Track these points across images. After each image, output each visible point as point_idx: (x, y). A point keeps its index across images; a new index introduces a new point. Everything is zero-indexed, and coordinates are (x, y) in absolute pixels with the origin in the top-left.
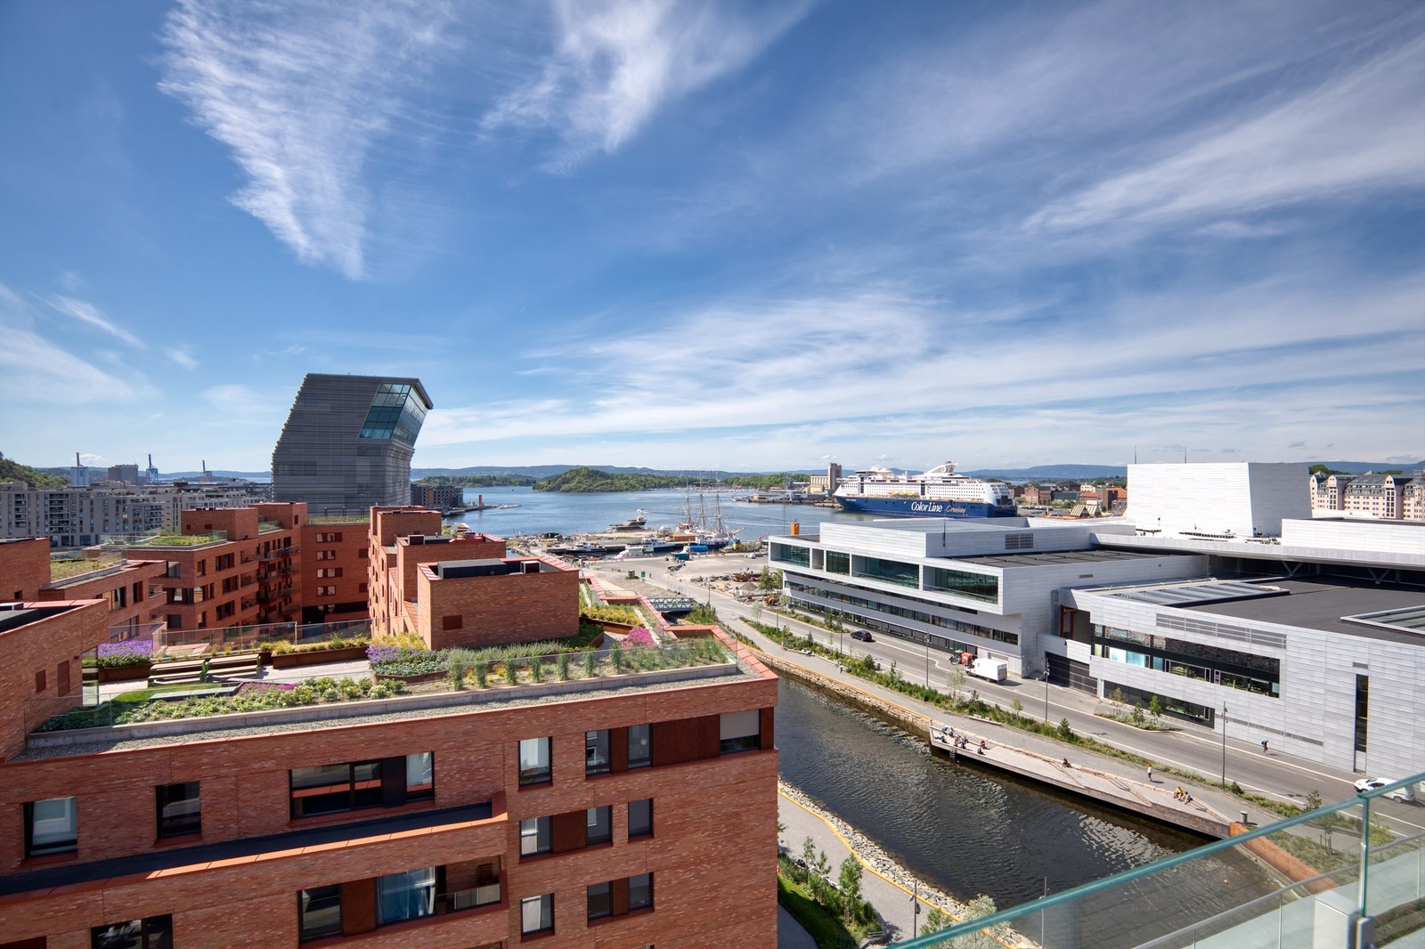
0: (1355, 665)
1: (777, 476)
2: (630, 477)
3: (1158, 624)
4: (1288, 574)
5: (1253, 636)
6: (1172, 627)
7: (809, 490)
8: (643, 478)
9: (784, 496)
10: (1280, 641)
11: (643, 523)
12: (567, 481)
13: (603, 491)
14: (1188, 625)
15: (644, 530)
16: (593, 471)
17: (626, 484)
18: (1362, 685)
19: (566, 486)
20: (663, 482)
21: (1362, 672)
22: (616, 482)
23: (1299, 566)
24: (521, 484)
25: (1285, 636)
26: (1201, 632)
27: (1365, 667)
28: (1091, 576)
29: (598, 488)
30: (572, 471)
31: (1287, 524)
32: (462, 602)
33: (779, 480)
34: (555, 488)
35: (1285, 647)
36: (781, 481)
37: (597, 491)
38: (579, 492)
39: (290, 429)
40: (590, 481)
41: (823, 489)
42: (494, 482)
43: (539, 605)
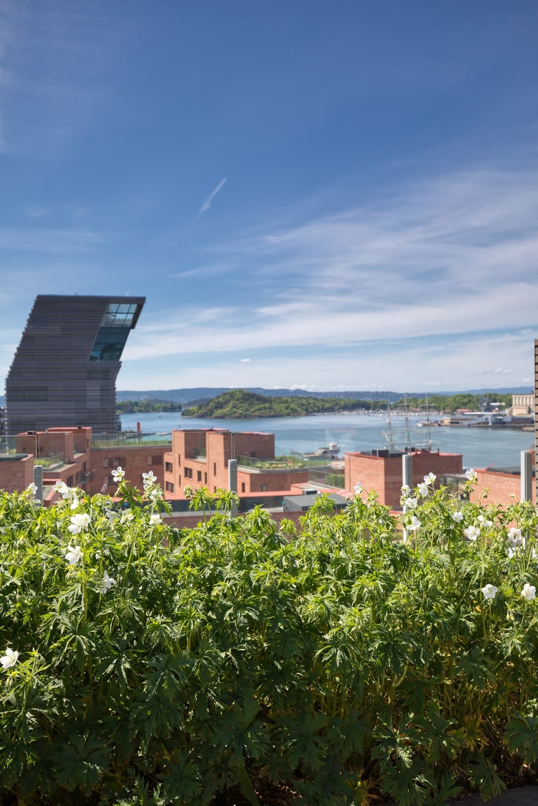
1: (464, 396)
2: (290, 400)
7: (511, 412)
8: (304, 401)
9: (482, 420)
11: (337, 451)
12: (220, 406)
13: (261, 417)
15: (338, 459)
16: (248, 394)
17: (287, 408)
19: (219, 412)
20: (327, 405)
22: (275, 406)
24: (165, 410)
29: (256, 414)
30: (225, 394)
33: (467, 400)
34: (207, 414)
36: (469, 401)
37: (254, 416)
38: (234, 418)
40: (246, 405)
41: (530, 411)
42: (136, 408)
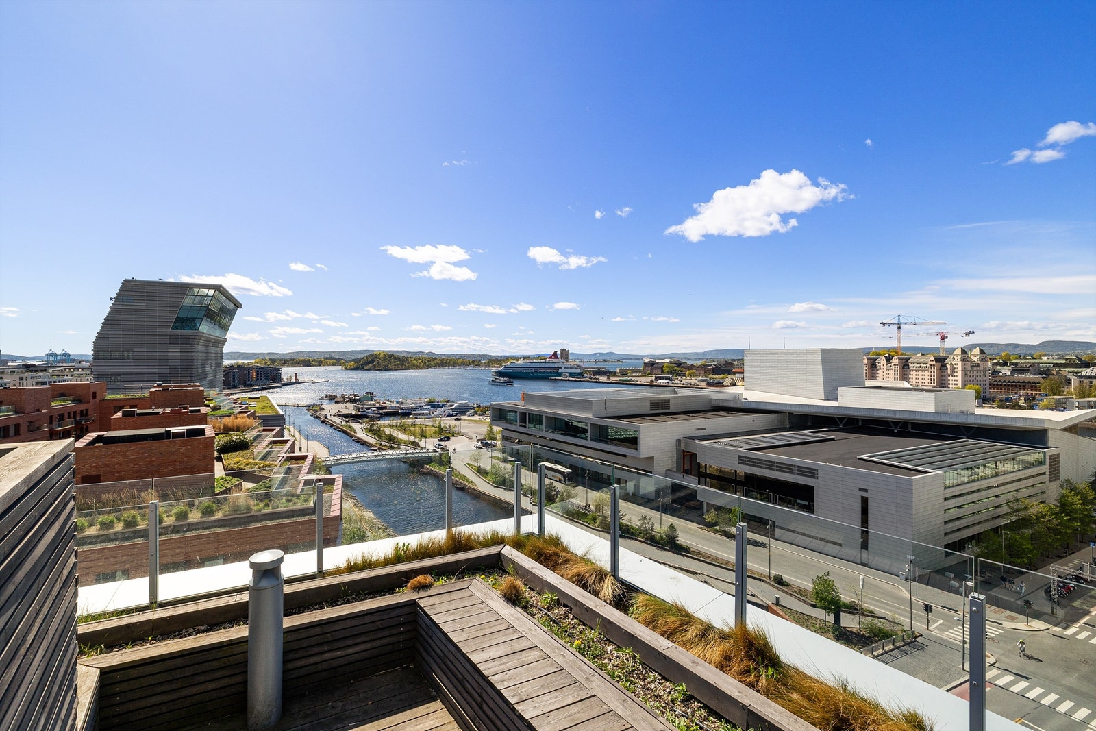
0: (861, 490)
3: (739, 463)
4: (839, 425)
5: (797, 470)
6: (748, 465)
10: (814, 473)
14: (757, 463)
18: (865, 501)
19: (368, 366)
21: (864, 494)
23: (845, 420)
25: (817, 470)
26: (766, 468)
27: (866, 491)
28: (705, 429)
31: (841, 390)
32: (101, 464)
35: (817, 478)
39: (108, 323)
42: (314, 363)
43: (177, 464)
